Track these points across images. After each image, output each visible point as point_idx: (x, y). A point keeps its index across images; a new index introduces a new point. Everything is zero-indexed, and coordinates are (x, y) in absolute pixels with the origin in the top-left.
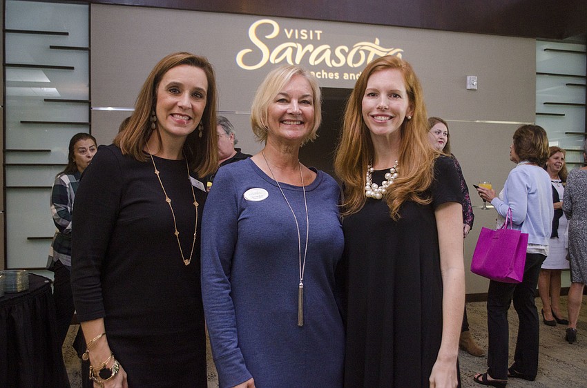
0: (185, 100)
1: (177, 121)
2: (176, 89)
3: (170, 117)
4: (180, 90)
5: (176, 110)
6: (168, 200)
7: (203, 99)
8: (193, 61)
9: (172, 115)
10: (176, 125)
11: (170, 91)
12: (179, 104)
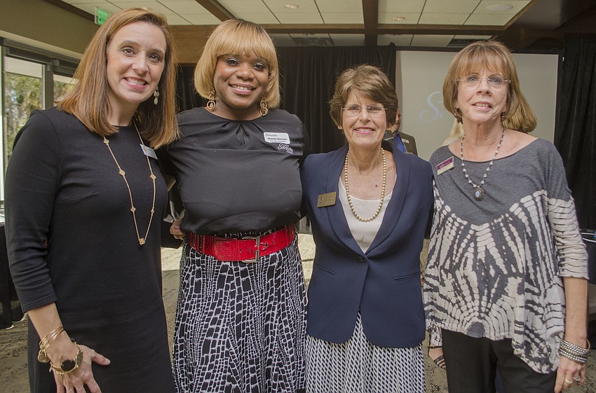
0: (140, 62)
1: (131, 86)
2: (130, 49)
3: (123, 82)
4: (135, 51)
5: (130, 74)
6: (122, 173)
7: (161, 62)
8: (150, 18)
9: (126, 79)
10: (130, 90)
11: (123, 51)
12: (134, 67)
